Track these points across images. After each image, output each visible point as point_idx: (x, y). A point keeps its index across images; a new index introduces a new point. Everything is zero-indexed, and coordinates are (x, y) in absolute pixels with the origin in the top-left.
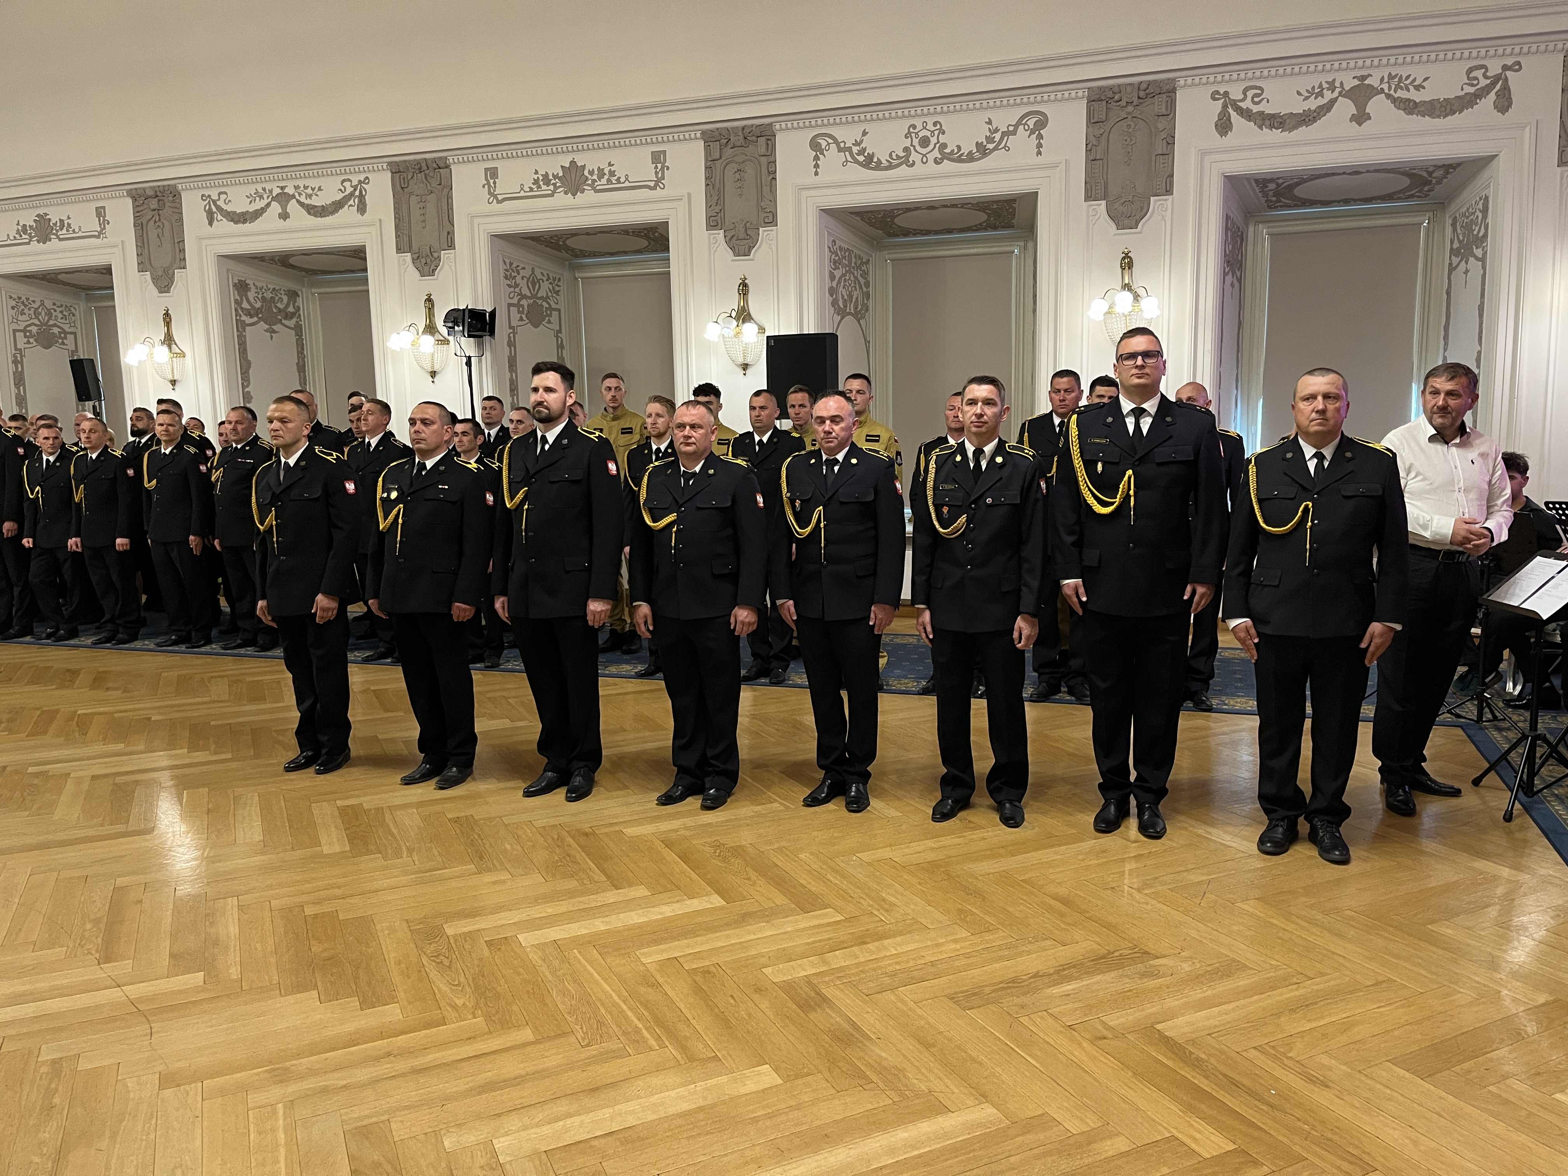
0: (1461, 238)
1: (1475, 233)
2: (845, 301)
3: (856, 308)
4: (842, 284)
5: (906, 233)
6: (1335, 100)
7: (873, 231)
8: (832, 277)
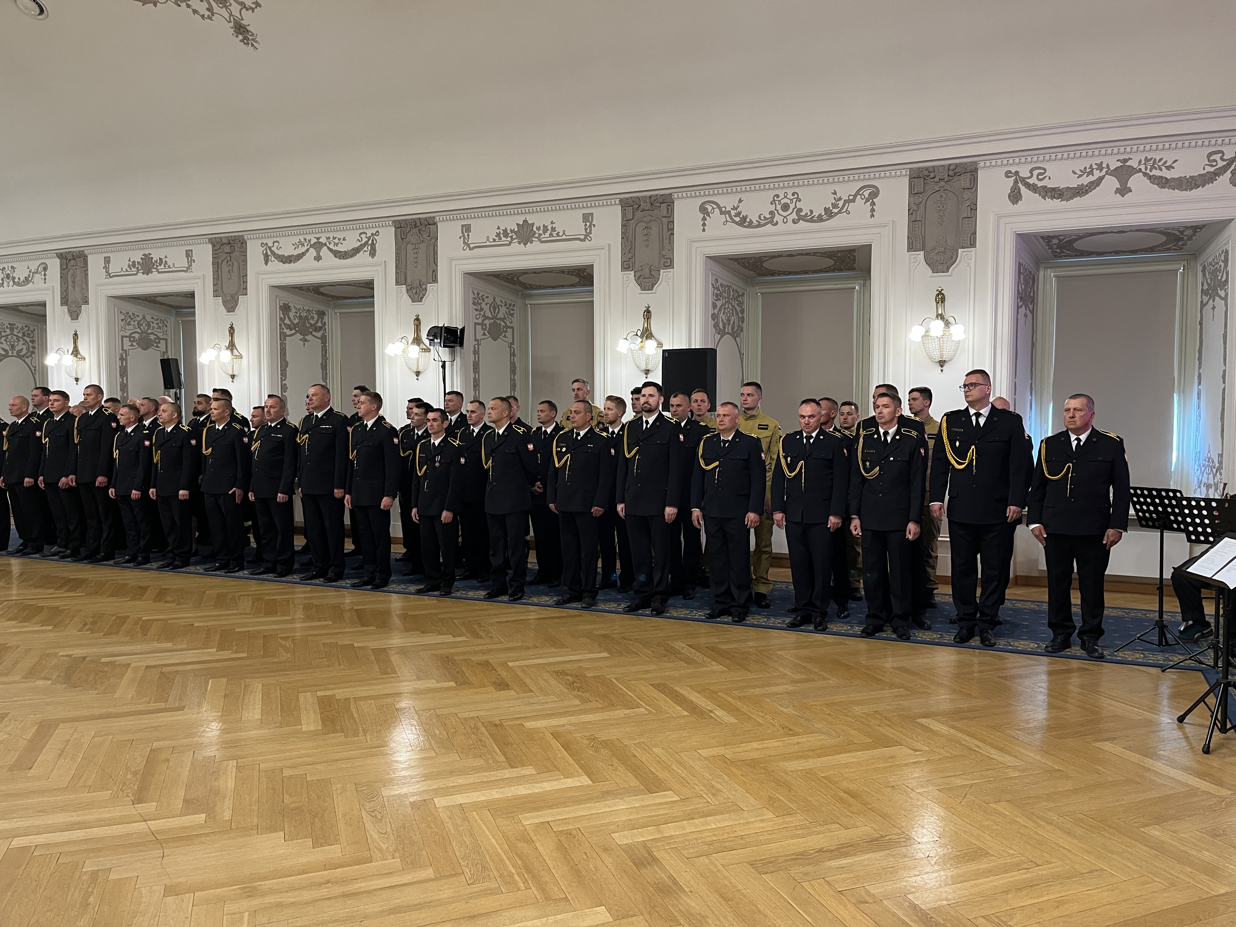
0: (1209, 282)
1: (1219, 278)
2: (724, 324)
3: (733, 328)
4: (722, 311)
5: (773, 273)
6: (1104, 176)
7: (746, 272)
8: (714, 306)
